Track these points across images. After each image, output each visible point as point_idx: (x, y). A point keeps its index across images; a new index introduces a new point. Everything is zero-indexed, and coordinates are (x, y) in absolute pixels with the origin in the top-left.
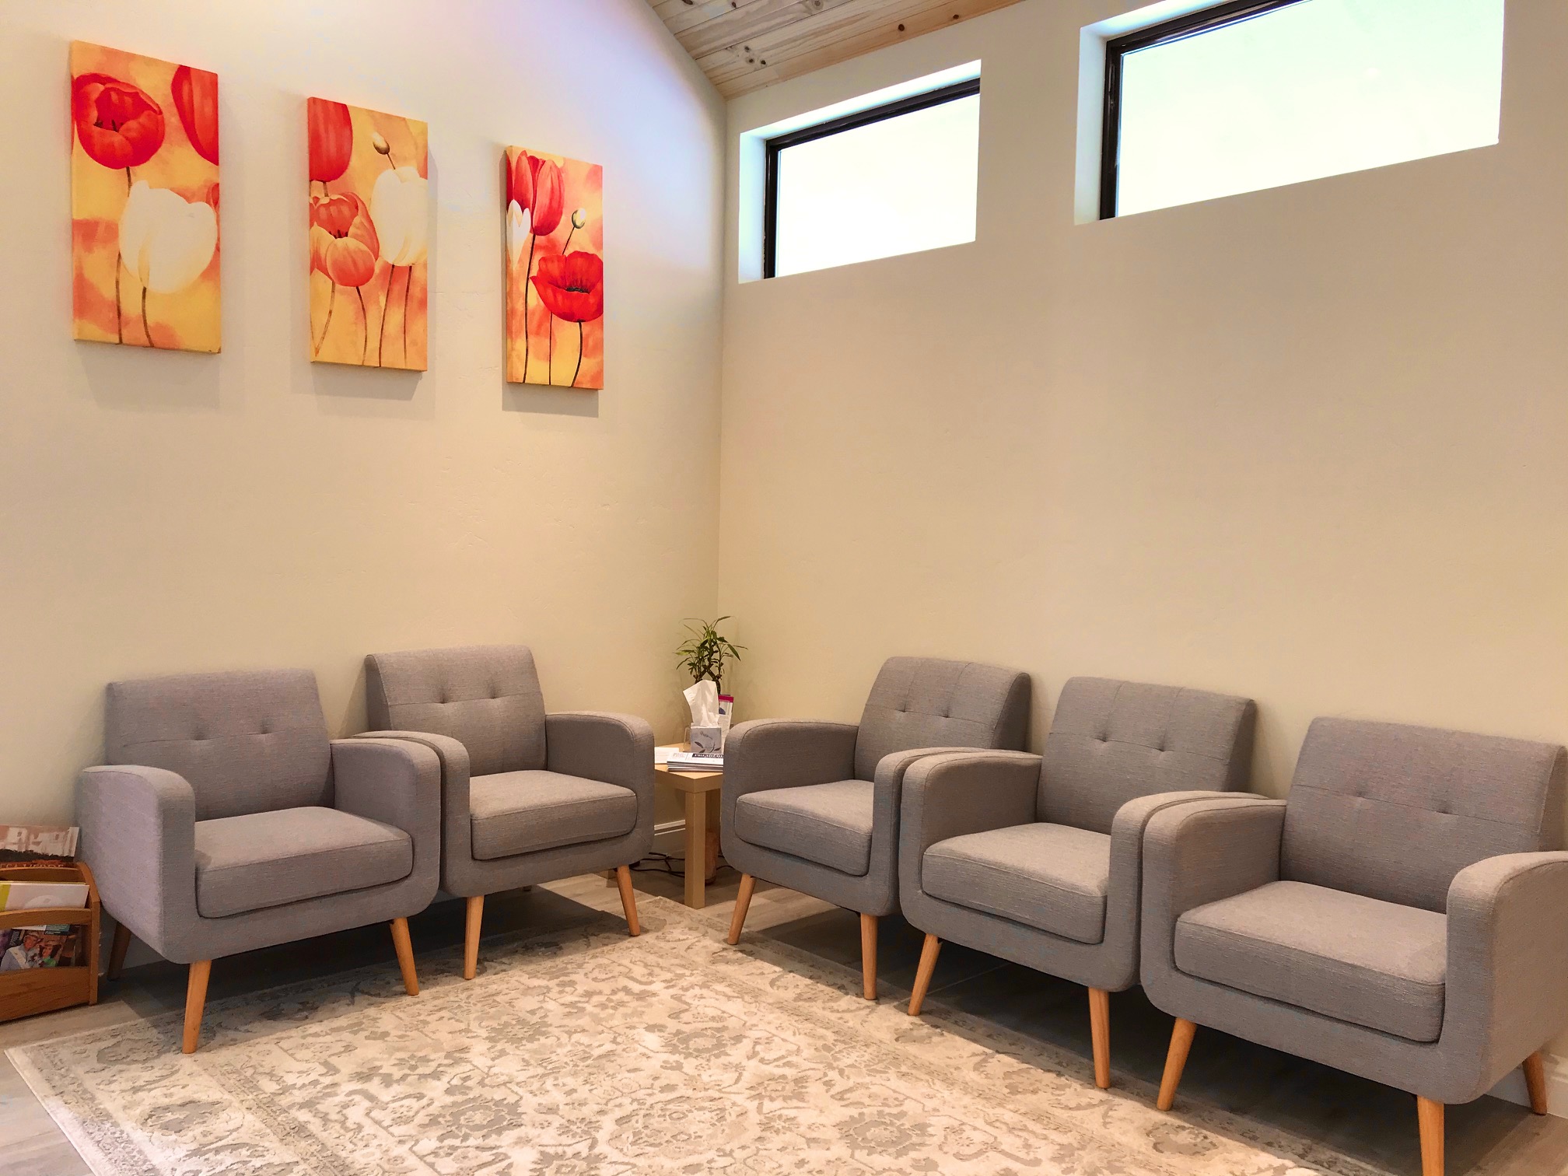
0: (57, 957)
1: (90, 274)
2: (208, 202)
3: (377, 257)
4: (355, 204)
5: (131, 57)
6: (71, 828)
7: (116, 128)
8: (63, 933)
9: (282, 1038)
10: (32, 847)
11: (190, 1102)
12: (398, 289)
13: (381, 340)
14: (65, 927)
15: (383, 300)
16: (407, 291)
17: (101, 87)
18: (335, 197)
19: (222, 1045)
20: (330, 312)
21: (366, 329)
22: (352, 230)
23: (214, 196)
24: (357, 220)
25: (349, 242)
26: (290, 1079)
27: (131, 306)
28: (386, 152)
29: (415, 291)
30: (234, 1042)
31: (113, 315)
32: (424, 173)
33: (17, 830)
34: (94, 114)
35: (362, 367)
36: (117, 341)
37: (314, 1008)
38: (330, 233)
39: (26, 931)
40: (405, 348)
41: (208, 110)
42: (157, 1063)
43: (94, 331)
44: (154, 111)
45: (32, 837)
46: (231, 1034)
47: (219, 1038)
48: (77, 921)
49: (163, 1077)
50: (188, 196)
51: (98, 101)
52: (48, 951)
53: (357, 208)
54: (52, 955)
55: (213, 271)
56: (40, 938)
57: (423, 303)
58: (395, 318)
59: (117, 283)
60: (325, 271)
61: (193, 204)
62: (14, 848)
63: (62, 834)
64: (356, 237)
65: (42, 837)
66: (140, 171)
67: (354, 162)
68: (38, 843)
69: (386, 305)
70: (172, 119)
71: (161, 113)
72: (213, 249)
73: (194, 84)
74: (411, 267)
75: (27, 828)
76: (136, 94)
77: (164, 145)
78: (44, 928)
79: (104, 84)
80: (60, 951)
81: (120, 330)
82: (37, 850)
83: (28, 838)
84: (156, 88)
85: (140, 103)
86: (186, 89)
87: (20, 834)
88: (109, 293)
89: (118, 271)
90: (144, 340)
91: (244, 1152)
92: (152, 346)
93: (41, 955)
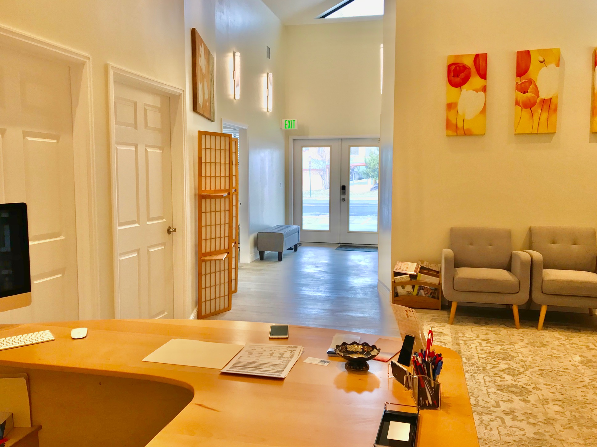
0: (432, 295)
1: (450, 118)
2: (483, 91)
3: (538, 97)
4: (530, 82)
5: (463, 56)
6: (439, 264)
7: (458, 77)
8: (433, 290)
9: (473, 328)
10: (429, 267)
11: (442, 332)
12: (546, 107)
13: (538, 124)
14: (433, 288)
15: (540, 111)
16: (549, 107)
17: (454, 66)
18: (524, 81)
19: (459, 325)
20: (520, 118)
21: (533, 122)
22: (529, 91)
23: (484, 89)
24: (531, 87)
25: (528, 94)
26: (466, 335)
27: (460, 125)
28: (543, 62)
29: (553, 106)
30: (462, 325)
31: (455, 127)
32: (558, 65)
33: (427, 262)
34: (452, 74)
35: (531, 134)
36: (456, 134)
37: (488, 324)
38: (521, 93)
39: (424, 287)
40: (548, 125)
41: (484, 65)
42: (441, 324)
43: (450, 133)
44: (468, 69)
45: (430, 264)
46: (463, 323)
47: (459, 324)
48: (436, 287)
49: (440, 327)
50: (477, 91)
51: (454, 71)
52: (429, 293)
53: (532, 83)
54: (431, 295)
55: (484, 111)
56: (427, 289)
57: (556, 110)
58: (545, 116)
59: (457, 119)
60: (520, 106)
61: (478, 93)
62: (425, 266)
63: (437, 265)
64: (530, 92)
65: (432, 265)
66: (465, 87)
67: (531, 68)
68: (431, 266)
69: (541, 113)
70: (473, 70)
71: (470, 69)
72: (483, 104)
73: (480, 58)
74: (551, 99)
75: (429, 262)
76: (464, 66)
77: (471, 78)
78: (428, 287)
79: (455, 65)
80: (432, 294)
81: (457, 131)
82: (431, 268)
83: (429, 265)
84: (469, 62)
85: (464, 68)
86: (477, 60)
87: (427, 263)
88: (454, 122)
89: (457, 116)
90: (463, 133)
91: (443, 344)
92: (465, 135)
93: (428, 294)
